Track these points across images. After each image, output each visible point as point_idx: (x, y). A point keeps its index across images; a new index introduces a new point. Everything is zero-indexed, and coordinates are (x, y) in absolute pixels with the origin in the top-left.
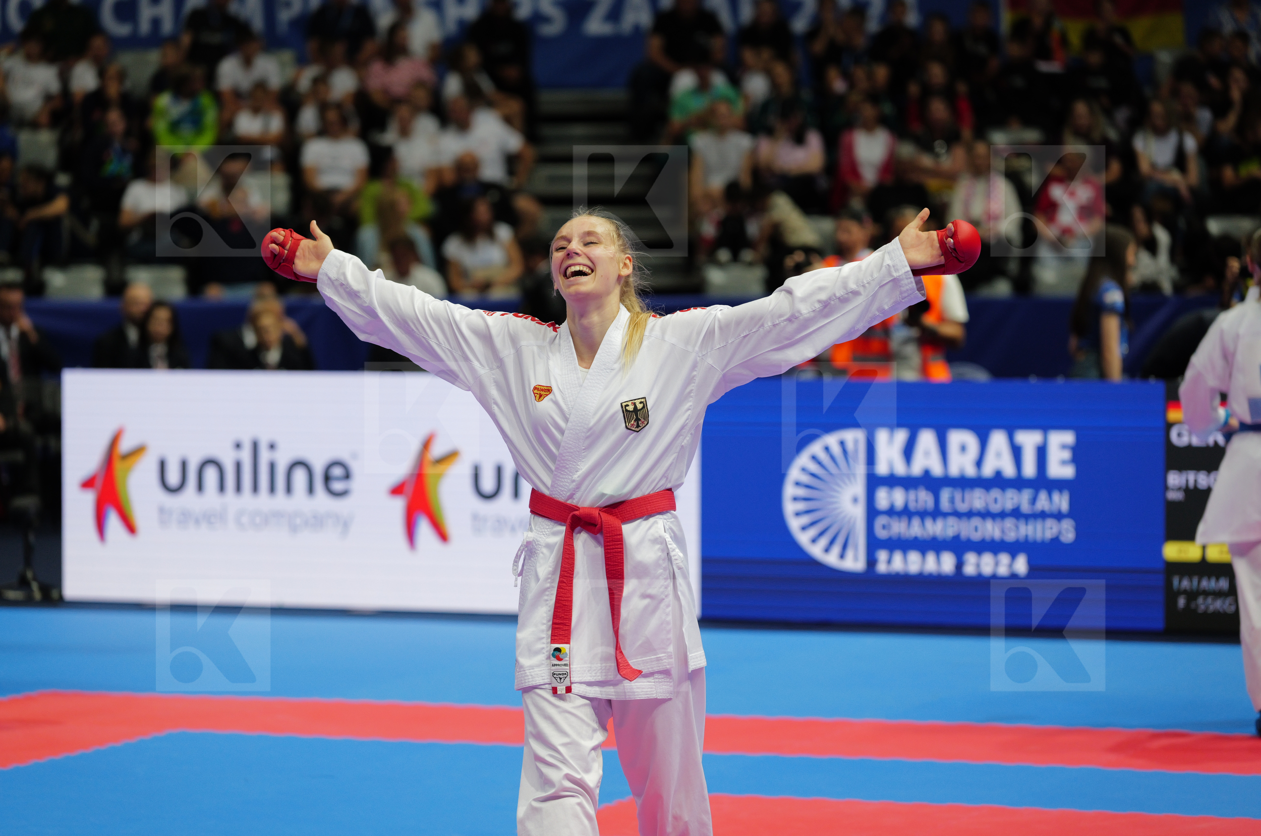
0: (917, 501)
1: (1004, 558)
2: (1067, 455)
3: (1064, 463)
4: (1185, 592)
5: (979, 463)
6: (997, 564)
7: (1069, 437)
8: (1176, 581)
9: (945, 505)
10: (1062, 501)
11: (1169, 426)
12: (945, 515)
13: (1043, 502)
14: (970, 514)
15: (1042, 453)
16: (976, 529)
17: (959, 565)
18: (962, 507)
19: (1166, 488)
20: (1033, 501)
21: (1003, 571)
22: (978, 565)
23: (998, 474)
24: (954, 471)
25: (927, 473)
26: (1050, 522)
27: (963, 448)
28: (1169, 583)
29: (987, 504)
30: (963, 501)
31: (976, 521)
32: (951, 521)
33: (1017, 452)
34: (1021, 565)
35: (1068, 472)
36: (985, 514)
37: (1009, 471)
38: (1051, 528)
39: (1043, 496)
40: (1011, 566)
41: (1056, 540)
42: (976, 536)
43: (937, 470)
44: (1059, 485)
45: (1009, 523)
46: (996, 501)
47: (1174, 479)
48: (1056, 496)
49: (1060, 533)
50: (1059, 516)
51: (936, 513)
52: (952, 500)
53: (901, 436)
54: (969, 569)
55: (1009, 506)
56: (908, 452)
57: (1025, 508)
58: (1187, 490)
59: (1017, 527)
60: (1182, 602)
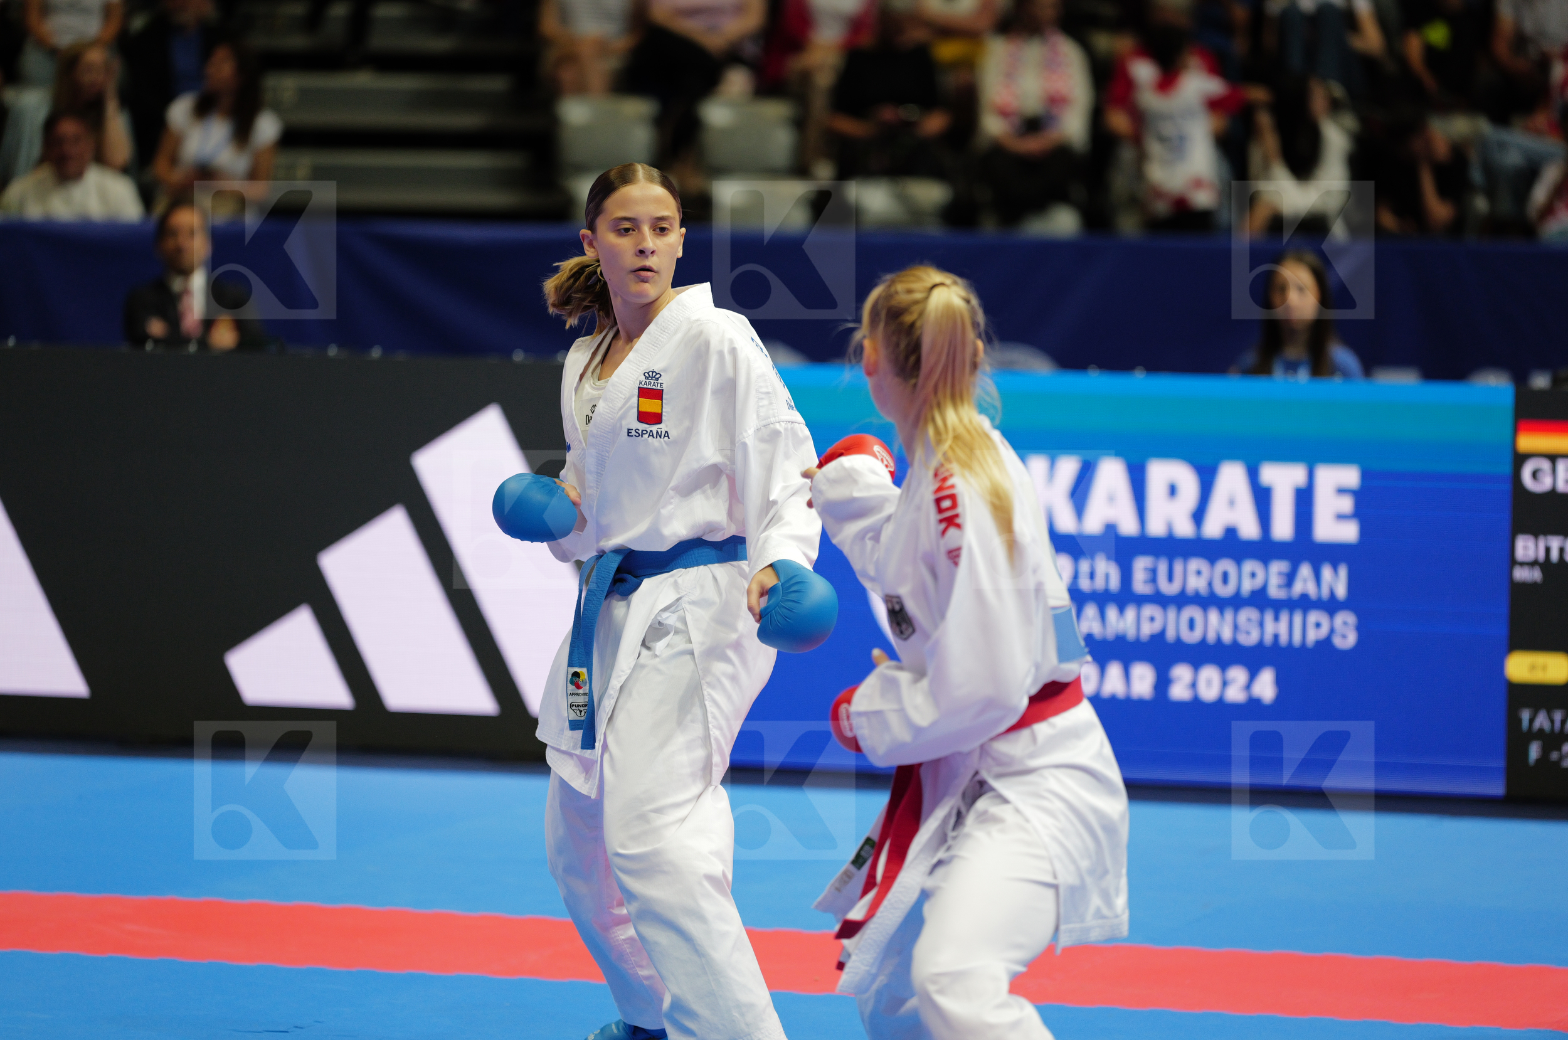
0: (1092, 576)
1: (1238, 674)
2: (1346, 504)
3: (1341, 517)
4: (1540, 734)
5: (1198, 516)
6: (1225, 684)
7: (1350, 476)
8: (1525, 715)
9: (1140, 584)
10: (1335, 580)
11: (1520, 459)
12: (1141, 601)
13: (1305, 582)
14: (1182, 600)
15: (1304, 499)
16: (1192, 624)
17: (1163, 683)
18: (1169, 589)
19: (1513, 562)
20: (1290, 578)
21: (1235, 694)
22: (1194, 685)
23: (1231, 532)
24: (1156, 527)
25: (1110, 529)
26: (1314, 616)
27: (1173, 490)
28: (1513, 721)
29: (1210, 584)
30: (1170, 578)
31: (1192, 611)
32: (1148, 610)
33: (1262, 498)
34: (1266, 687)
35: (1349, 532)
36: (1208, 601)
37: (1249, 529)
38: (1318, 625)
39: (1305, 570)
40: (1248, 687)
41: (1325, 644)
42: (1191, 637)
43: (1128, 526)
44: (1333, 553)
45: (1247, 615)
46: (1225, 578)
47: (1526, 548)
48: (1327, 572)
49: (1332, 631)
50: (1331, 606)
51: (1125, 597)
52: (1153, 578)
53: (1068, 467)
54: (1179, 691)
55: (1247, 586)
56: (1080, 492)
57: (1275, 591)
58: (1546, 565)
59: (1261, 625)
60: (1534, 751)
